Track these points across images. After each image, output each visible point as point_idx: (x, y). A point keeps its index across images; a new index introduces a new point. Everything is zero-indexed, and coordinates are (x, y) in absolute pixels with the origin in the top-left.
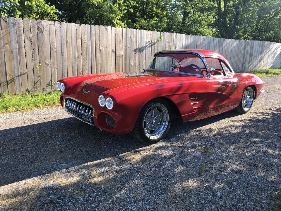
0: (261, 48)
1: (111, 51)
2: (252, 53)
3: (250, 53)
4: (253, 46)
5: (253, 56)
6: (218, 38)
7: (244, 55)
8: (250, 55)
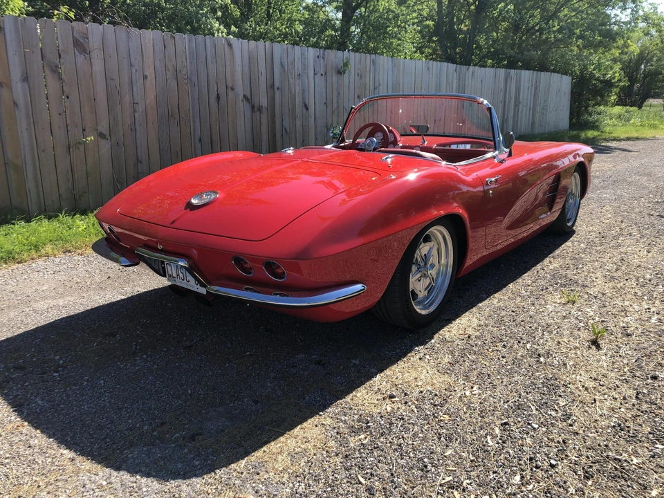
0: (534, 86)
1: (241, 97)
2: (519, 99)
3: (515, 98)
4: (520, 80)
5: (520, 105)
6: (455, 65)
7: (505, 102)
8: (515, 102)
